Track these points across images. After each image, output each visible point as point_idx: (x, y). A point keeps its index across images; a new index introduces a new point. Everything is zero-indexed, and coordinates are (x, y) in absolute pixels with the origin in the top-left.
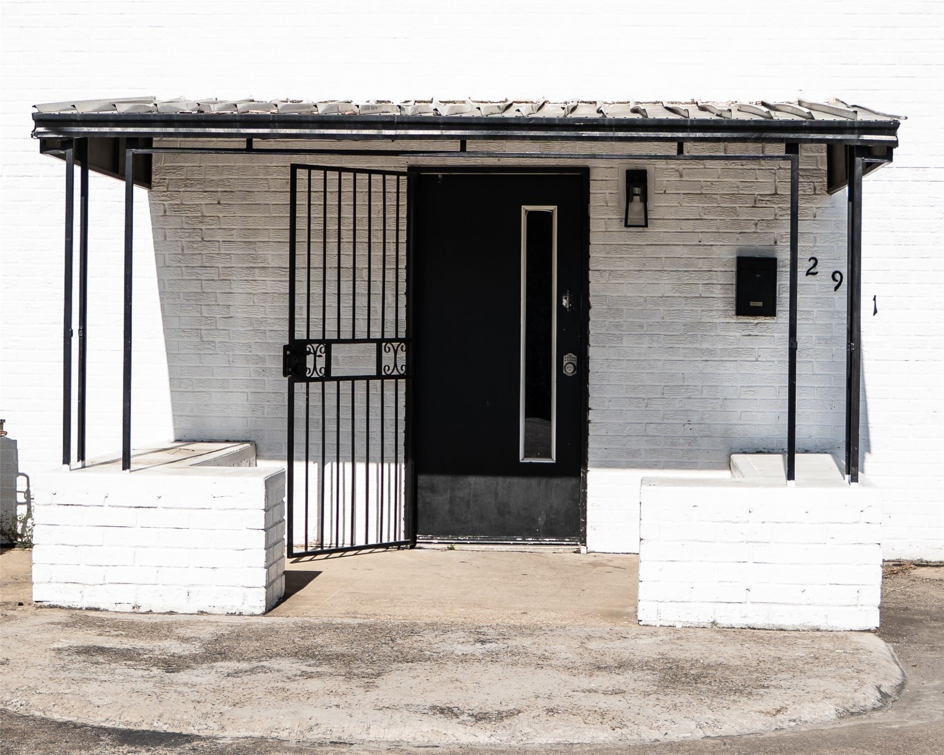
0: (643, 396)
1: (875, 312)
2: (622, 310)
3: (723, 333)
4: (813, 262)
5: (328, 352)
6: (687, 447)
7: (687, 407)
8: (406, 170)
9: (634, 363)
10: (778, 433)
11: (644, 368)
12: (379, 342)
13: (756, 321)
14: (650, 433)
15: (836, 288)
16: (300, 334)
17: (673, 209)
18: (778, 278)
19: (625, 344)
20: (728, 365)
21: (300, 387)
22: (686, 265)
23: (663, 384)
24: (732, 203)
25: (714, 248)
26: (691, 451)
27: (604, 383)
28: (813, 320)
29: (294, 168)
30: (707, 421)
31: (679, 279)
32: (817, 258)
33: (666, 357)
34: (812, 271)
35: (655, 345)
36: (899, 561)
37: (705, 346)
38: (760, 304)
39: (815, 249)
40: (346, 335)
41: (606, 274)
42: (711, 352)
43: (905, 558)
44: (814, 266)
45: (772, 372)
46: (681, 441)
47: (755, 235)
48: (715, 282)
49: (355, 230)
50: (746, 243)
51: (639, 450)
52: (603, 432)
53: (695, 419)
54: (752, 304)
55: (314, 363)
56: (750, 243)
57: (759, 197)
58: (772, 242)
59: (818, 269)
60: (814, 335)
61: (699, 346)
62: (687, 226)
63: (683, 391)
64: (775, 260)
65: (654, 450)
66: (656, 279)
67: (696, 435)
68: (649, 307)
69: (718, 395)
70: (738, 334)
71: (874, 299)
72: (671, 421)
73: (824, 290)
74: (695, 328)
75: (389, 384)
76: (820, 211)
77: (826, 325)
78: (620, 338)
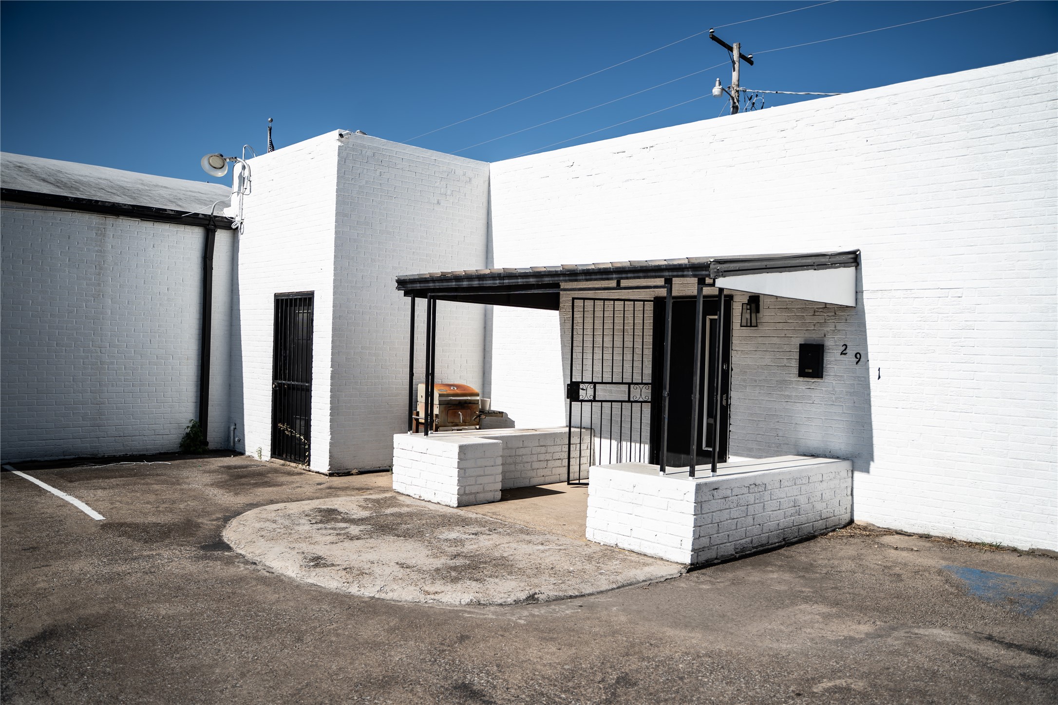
0: (755, 419)
1: (879, 377)
2: (747, 372)
3: (796, 387)
4: (844, 347)
5: (595, 387)
6: (776, 449)
7: (777, 427)
8: (653, 299)
9: (752, 401)
10: (823, 445)
11: (756, 404)
12: (629, 384)
13: (813, 381)
14: (758, 440)
15: (857, 363)
16: (577, 378)
17: (772, 317)
18: (825, 356)
19: (748, 390)
20: (798, 404)
21: (576, 405)
22: (778, 348)
23: (765, 413)
24: (802, 313)
25: (792, 338)
26: (778, 451)
27: (738, 411)
28: (844, 381)
29: (574, 299)
30: (786, 435)
31: (774, 355)
32: (847, 344)
33: (767, 398)
34: (844, 352)
35: (762, 391)
36: (888, 529)
37: (787, 393)
38: (811, 371)
39: (846, 339)
40: (607, 378)
41: (740, 352)
42: (789, 397)
43: (892, 528)
44: (845, 349)
45: (821, 410)
46: (773, 445)
47: (814, 331)
48: (792, 358)
49: (634, 329)
50: (809, 336)
51: (752, 448)
52: (736, 437)
53: (781, 434)
54: (806, 371)
55: (585, 393)
56: (811, 336)
57: (817, 310)
58: (823, 336)
59: (847, 351)
60: (844, 390)
61: (783, 393)
62: (780, 326)
63: (775, 418)
64: (823, 346)
65: (760, 449)
66: (763, 355)
67: (781, 443)
68: (760, 370)
69: (793, 421)
70: (804, 388)
71: (879, 370)
72: (768, 434)
73: (851, 364)
74: (783, 383)
75: (637, 407)
76: (849, 317)
77: (851, 384)
78: (745, 387)
